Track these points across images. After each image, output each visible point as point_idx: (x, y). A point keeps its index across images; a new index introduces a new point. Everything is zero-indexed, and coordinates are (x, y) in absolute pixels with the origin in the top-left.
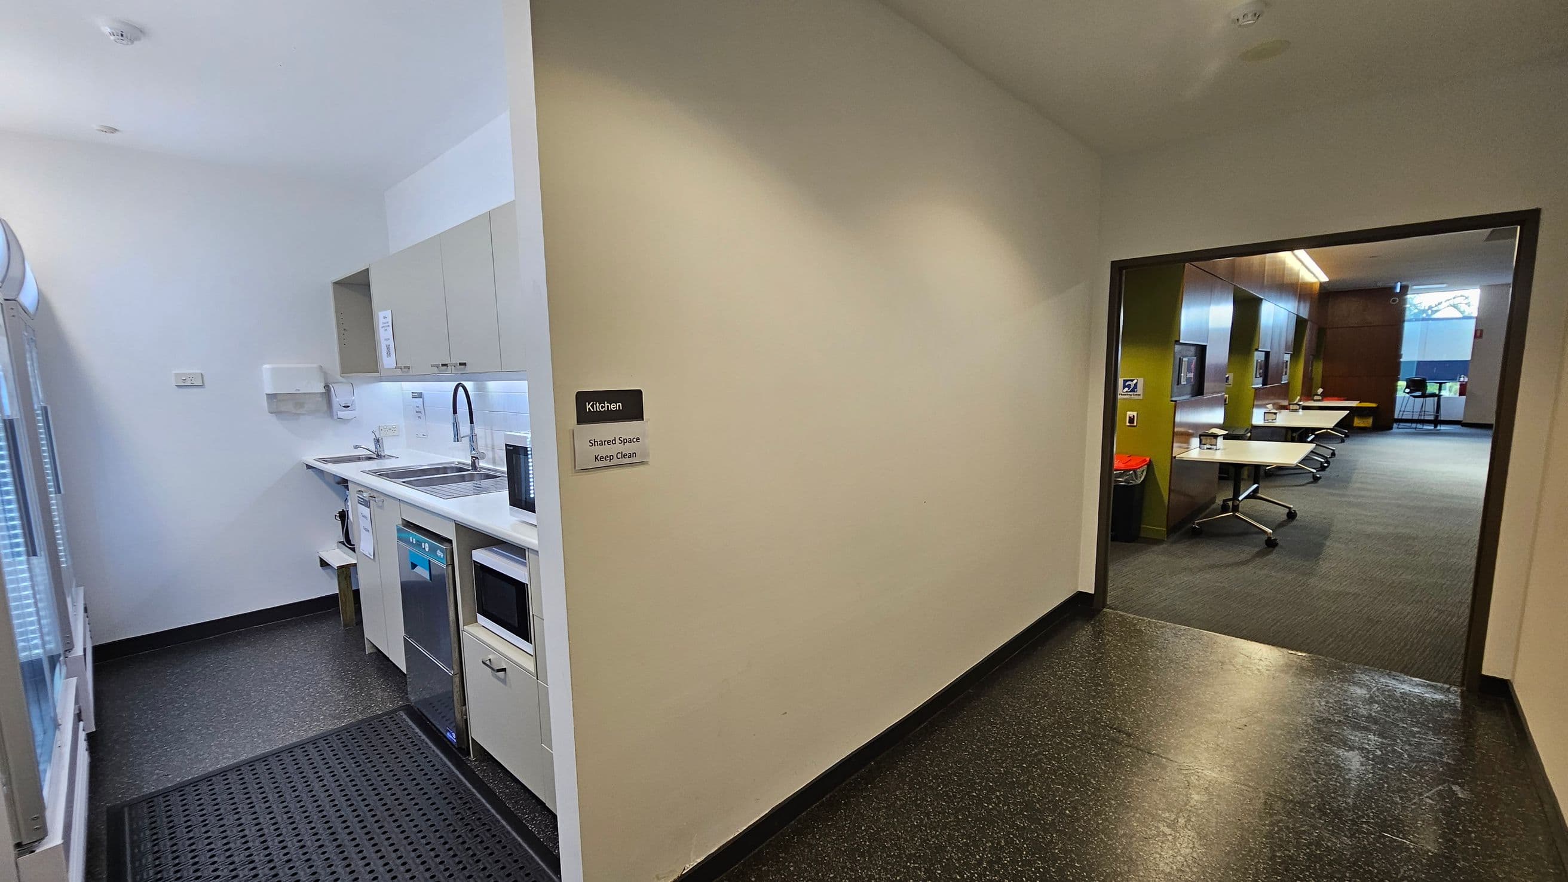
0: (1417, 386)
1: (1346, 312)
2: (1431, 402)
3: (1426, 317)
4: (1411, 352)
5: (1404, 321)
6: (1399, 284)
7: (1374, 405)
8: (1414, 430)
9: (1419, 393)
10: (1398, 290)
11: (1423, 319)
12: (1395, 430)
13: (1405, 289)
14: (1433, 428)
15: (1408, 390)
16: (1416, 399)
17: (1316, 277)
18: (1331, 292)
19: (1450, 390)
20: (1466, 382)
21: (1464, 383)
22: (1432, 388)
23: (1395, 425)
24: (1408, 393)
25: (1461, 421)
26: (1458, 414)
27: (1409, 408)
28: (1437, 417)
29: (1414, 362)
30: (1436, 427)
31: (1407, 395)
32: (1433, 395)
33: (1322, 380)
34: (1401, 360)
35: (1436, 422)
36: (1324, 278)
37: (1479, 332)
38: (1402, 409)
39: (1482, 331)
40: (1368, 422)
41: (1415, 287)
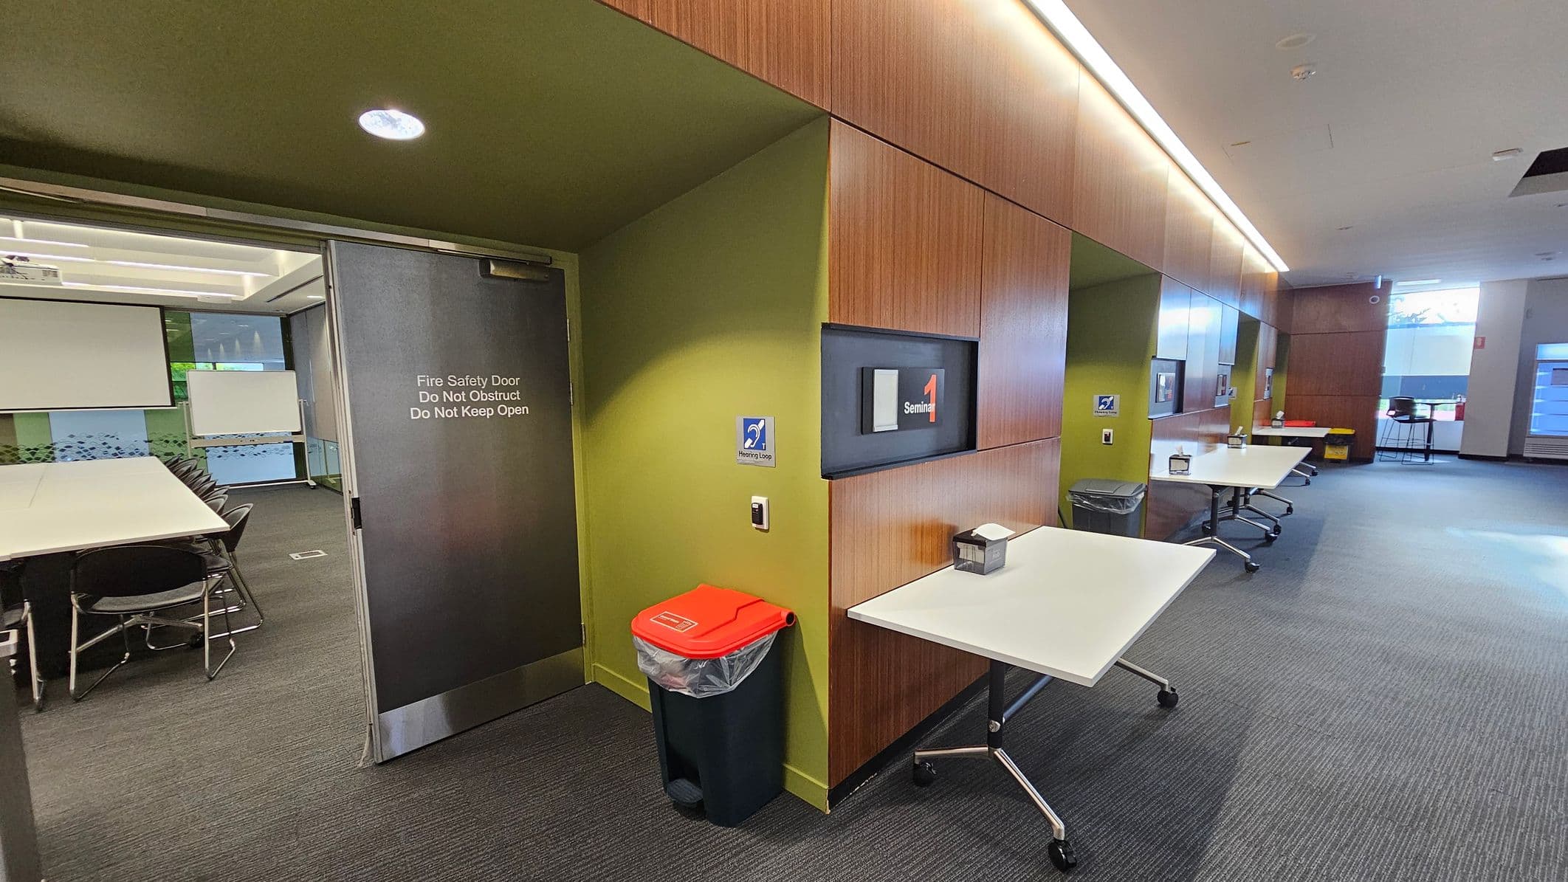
0: (1403, 408)
1: (1316, 315)
2: (1420, 429)
3: (1412, 324)
4: (1395, 365)
5: (1387, 328)
6: (1380, 278)
7: (1350, 432)
8: (1399, 465)
9: (1407, 418)
10: (1379, 286)
11: (1409, 326)
12: (1376, 464)
13: (1387, 284)
14: (1423, 460)
15: (1393, 413)
16: (1402, 424)
17: (1275, 268)
18: (1294, 290)
19: (1445, 413)
20: (1464, 404)
21: (1462, 404)
22: (1422, 410)
23: (1377, 456)
24: (1392, 416)
25: (1458, 452)
26: (1454, 443)
27: (1394, 435)
28: (1428, 446)
29: (1397, 377)
30: (1427, 459)
31: (1391, 418)
32: (1423, 420)
33: (1287, 400)
34: (1384, 375)
35: (1427, 452)
36: (1284, 268)
37: (1480, 340)
38: (1386, 436)
39: (1483, 339)
40: (1342, 453)
41: (1400, 284)
